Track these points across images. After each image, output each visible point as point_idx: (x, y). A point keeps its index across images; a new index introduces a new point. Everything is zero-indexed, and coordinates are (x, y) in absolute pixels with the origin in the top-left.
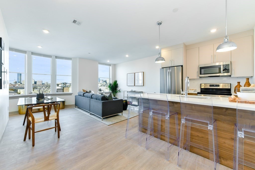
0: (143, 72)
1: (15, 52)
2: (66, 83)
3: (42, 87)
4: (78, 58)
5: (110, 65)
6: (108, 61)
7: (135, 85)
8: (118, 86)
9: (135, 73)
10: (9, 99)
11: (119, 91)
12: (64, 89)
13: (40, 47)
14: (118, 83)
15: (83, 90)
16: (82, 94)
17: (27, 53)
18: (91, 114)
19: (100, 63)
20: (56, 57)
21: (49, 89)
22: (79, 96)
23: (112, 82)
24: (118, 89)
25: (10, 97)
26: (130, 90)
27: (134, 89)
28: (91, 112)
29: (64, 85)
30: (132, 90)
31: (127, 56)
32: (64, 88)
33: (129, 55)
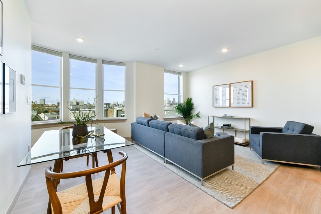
0: (252, 82)
1: (47, 53)
2: (109, 104)
3: (84, 108)
4: (135, 62)
5: (179, 73)
6: (181, 66)
7: (232, 106)
8: (193, 107)
9: (230, 85)
10: (32, 129)
11: (198, 115)
12: (107, 111)
13: (80, 40)
14: (194, 101)
15: (144, 113)
16: (145, 121)
17: (63, 56)
18: (167, 162)
19: (167, 71)
20: (104, 62)
21: (91, 111)
22: (139, 124)
23: (182, 101)
24: (194, 112)
25: (33, 126)
26: (221, 115)
27: (230, 113)
28: (166, 159)
29: (107, 106)
30: (226, 115)
31: (225, 50)
32: (107, 109)
33: (228, 49)
